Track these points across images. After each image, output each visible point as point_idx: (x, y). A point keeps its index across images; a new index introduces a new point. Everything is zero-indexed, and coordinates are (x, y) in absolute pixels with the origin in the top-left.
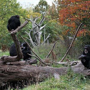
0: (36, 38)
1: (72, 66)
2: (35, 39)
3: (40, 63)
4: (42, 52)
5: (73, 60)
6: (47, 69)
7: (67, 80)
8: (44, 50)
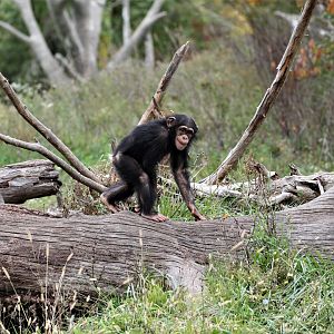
0: (72, 25)
1: (286, 209)
2: (65, 31)
3: (80, 194)
4: (105, 122)
5: (294, 172)
6: (118, 228)
7: (252, 304)
8: (117, 106)
